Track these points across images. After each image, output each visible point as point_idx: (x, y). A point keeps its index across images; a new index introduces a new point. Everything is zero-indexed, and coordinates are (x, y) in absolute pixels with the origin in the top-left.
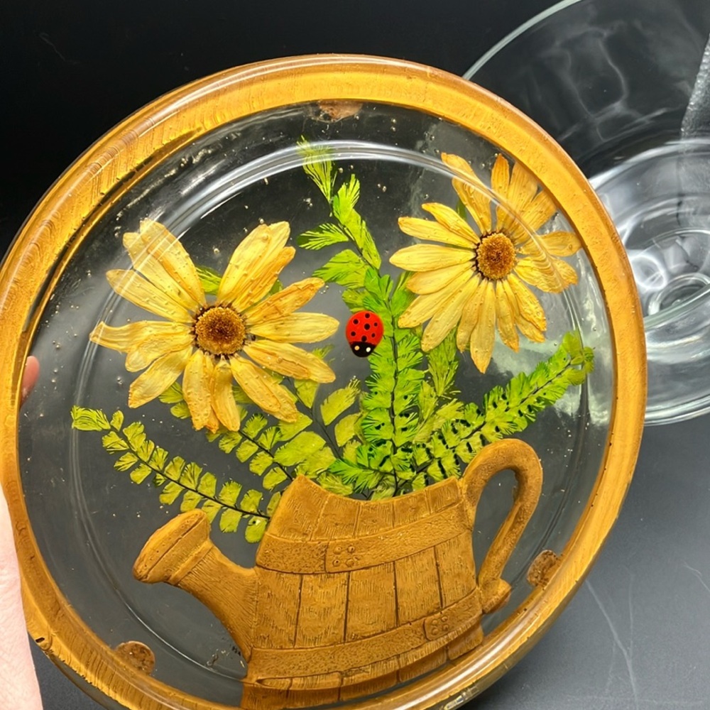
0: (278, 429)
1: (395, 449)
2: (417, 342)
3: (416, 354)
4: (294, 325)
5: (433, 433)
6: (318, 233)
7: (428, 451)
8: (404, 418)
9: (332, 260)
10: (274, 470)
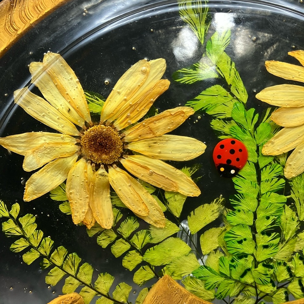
0: (148, 233)
1: (256, 264)
2: (280, 169)
3: (279, 180)
4: (166, 145)
5: (294, 253)
6: (191, 70)
7: (289, 269)
8: (266, 236)
9: (203, 93)
10: (143, 268)
